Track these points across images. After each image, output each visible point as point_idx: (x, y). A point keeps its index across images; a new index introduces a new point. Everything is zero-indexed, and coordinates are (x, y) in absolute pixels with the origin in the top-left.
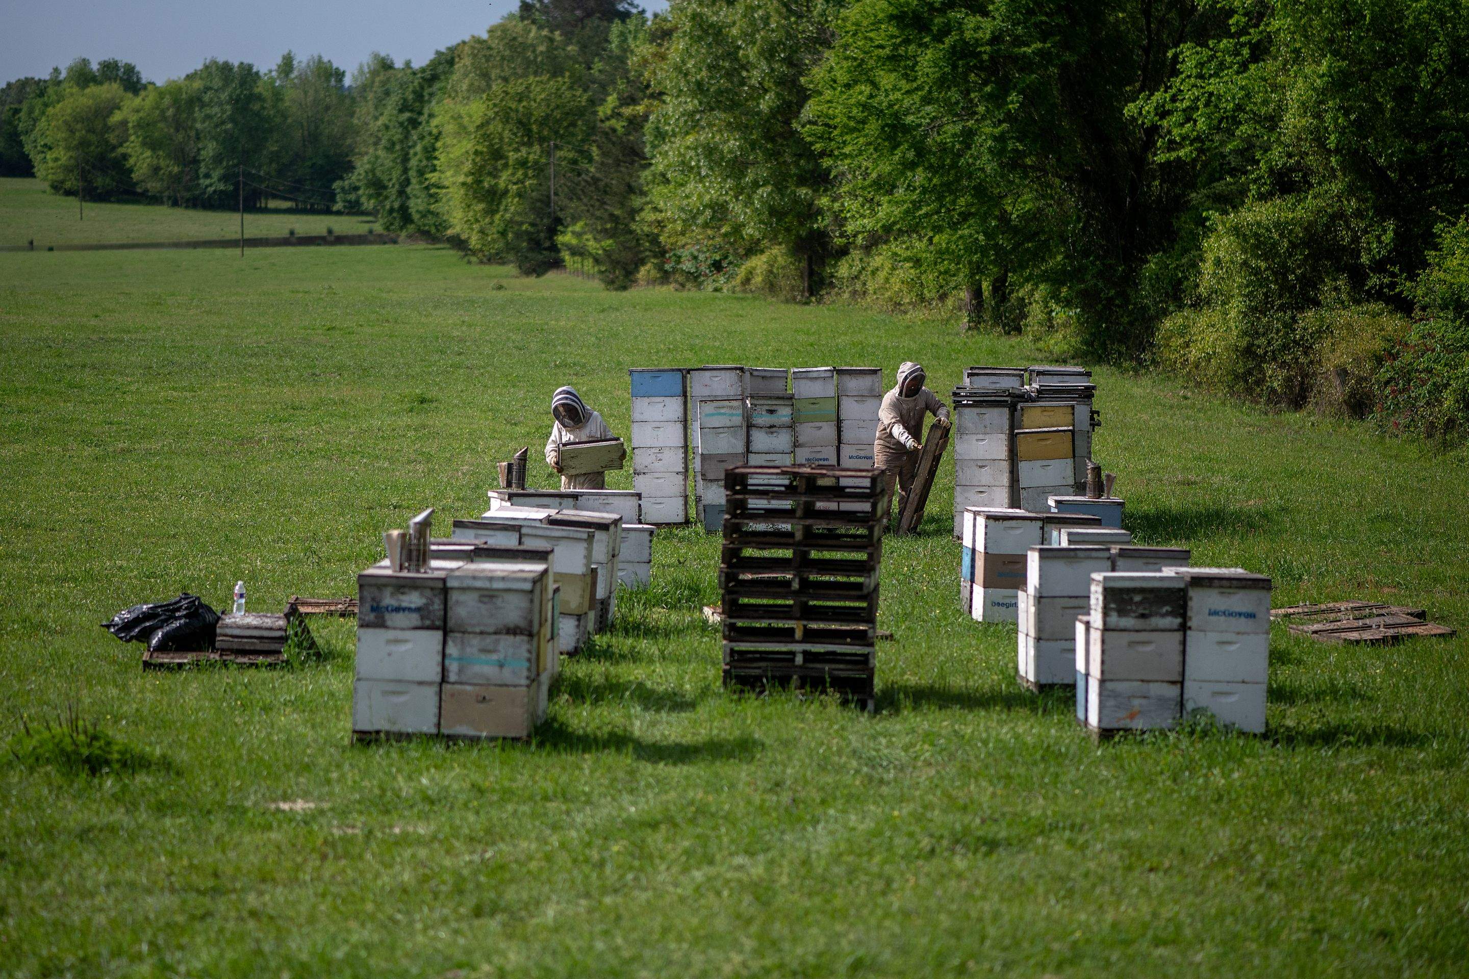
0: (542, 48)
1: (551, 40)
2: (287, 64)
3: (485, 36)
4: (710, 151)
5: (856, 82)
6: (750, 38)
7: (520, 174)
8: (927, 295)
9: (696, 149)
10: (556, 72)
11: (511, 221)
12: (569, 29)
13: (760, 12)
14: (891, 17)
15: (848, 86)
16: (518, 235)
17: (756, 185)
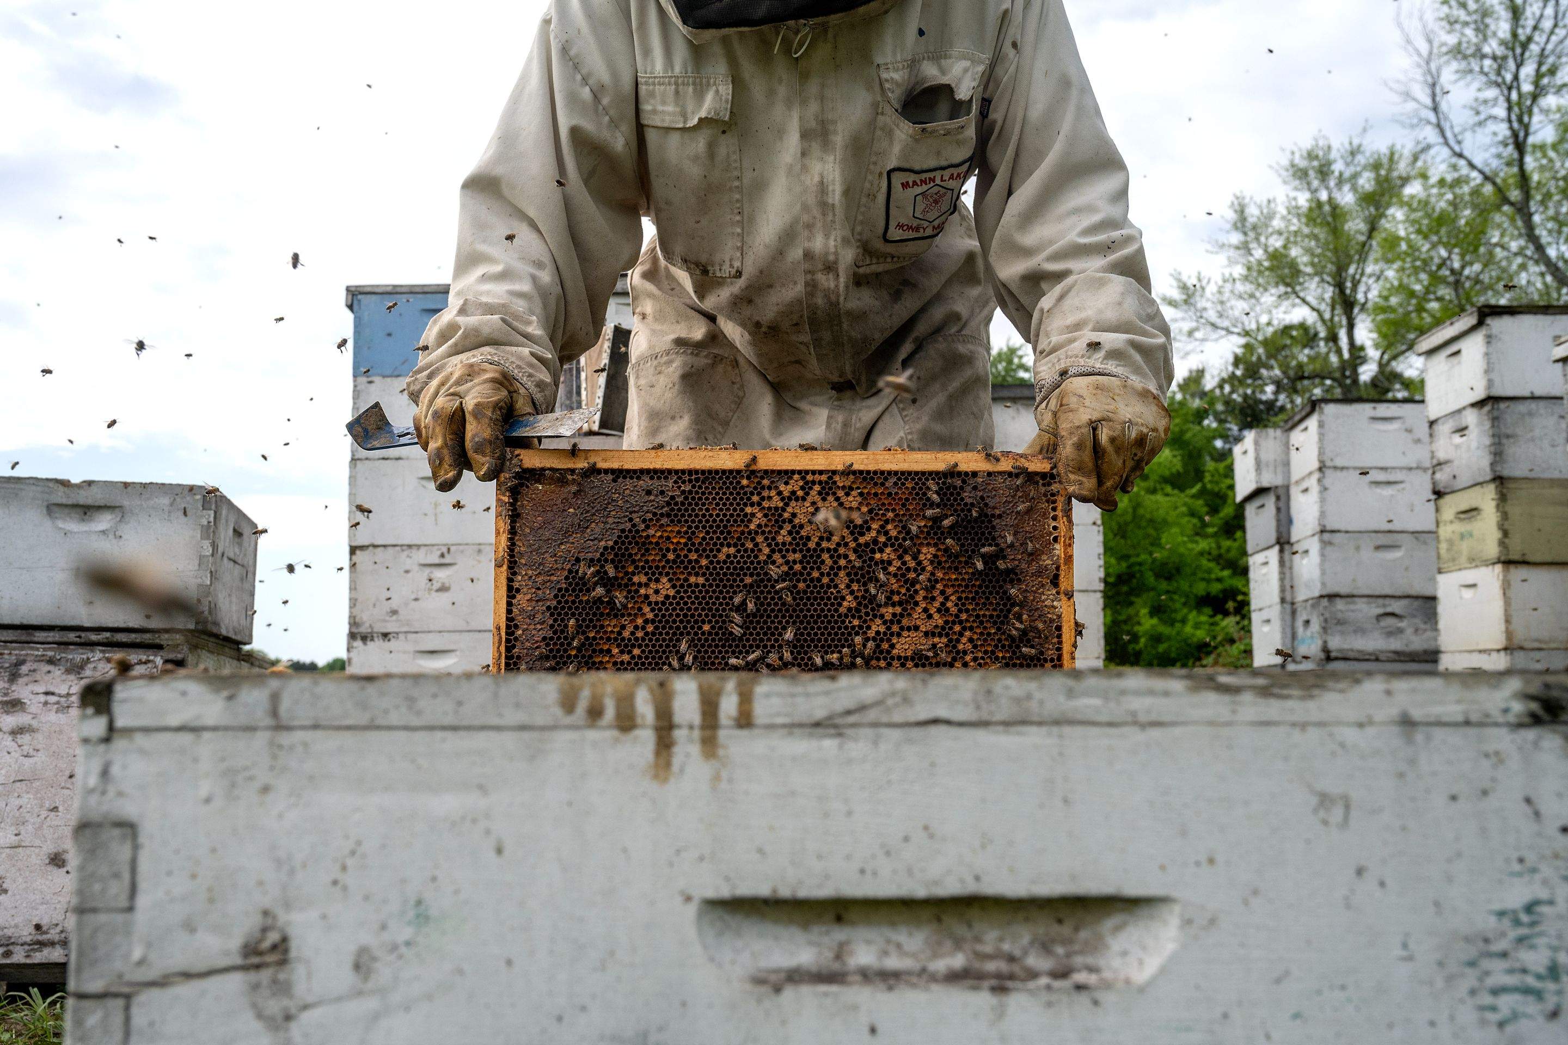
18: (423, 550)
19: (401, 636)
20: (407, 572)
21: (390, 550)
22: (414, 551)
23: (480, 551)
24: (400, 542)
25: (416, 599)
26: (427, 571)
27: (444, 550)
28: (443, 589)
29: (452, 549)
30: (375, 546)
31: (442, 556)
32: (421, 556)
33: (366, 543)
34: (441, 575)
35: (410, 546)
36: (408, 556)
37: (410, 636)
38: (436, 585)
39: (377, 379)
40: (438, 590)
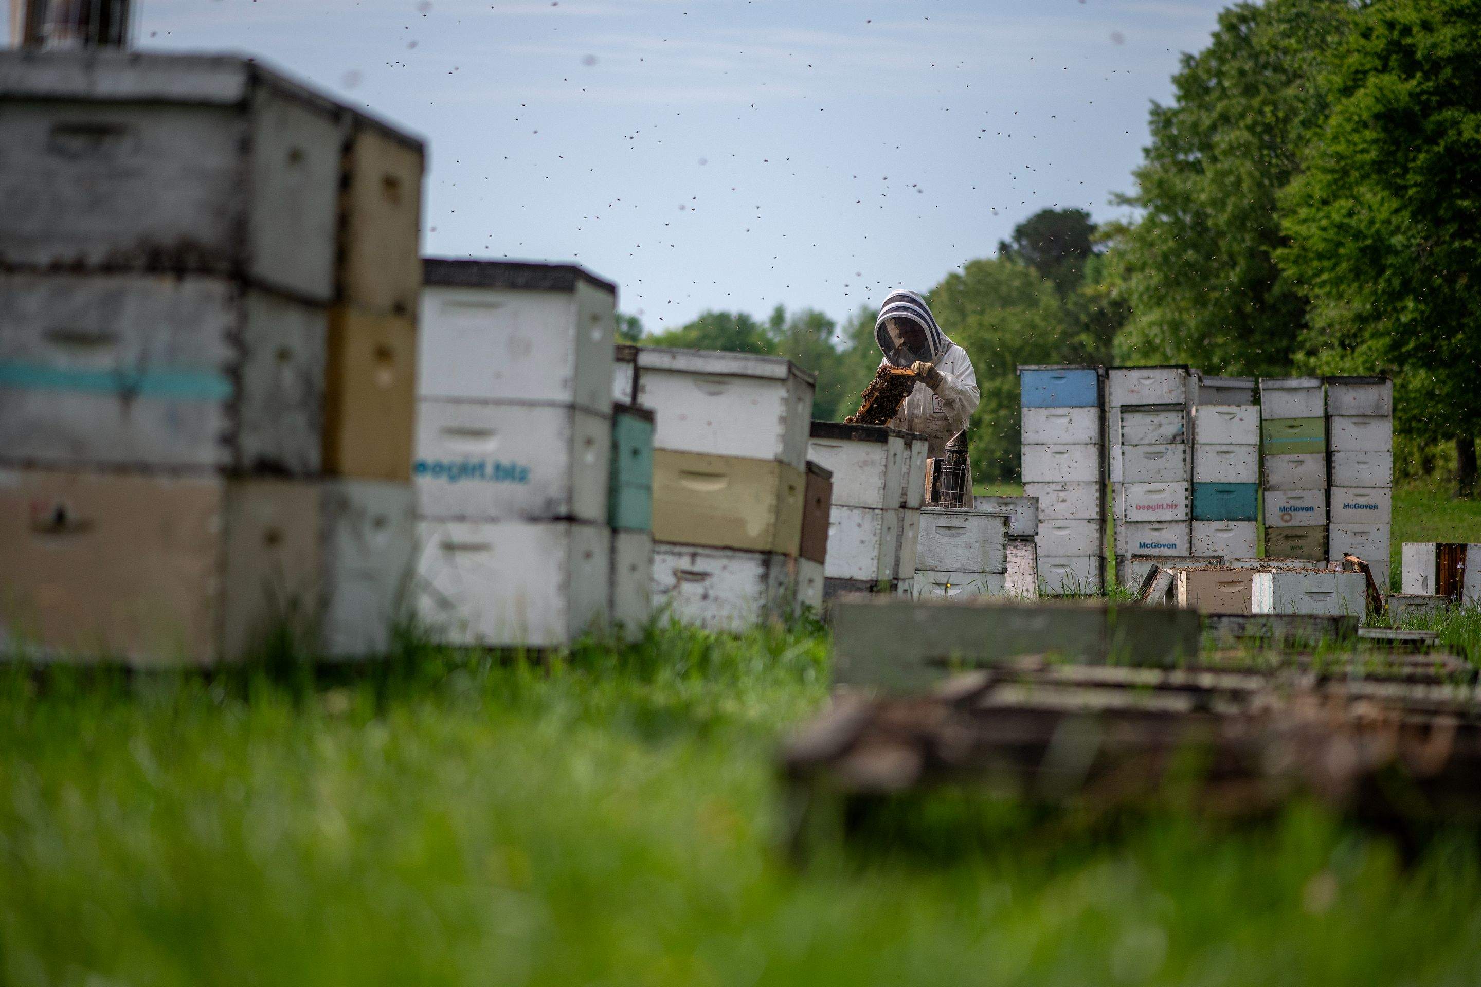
0: (1017, 283)
1: (1026, 275)
2: (778, 317)
3: (961, 272)
4: (1176, 326)
5: (1336, 197)
6: (1219, 204)
7: (993, 404)
8: (1411, 470)
9: (1161, 325)
10: (1033, 303)
11: (986, 450)
12: (1045, 269)
13: (1232, 178)
14: (1377, 117)
15: (1325, 202)
16: (992, 463)
17: (1225, 362)
18: (1054, 484)
19: (1047, 521)
20: (1048, 493)
21: (1040, 484)
22: (1051, 485)
23: (1079, 485)
24: (1044, 481)
25: (1052, 505)
26: (1056, 493)
27: (1064, 484)
28: (1064, 501)
29: (1067, 484)
30: (1034, 483)
31: (1063, 486)
32: (1053, 487)
33: (1030, 481)
34: (1062, 494)
35: (1049, 483)
36: (1048, 487)
37: (1050, 521)
38: (1061, 499)
39: (1033, 409)
40: (1062, 501)
